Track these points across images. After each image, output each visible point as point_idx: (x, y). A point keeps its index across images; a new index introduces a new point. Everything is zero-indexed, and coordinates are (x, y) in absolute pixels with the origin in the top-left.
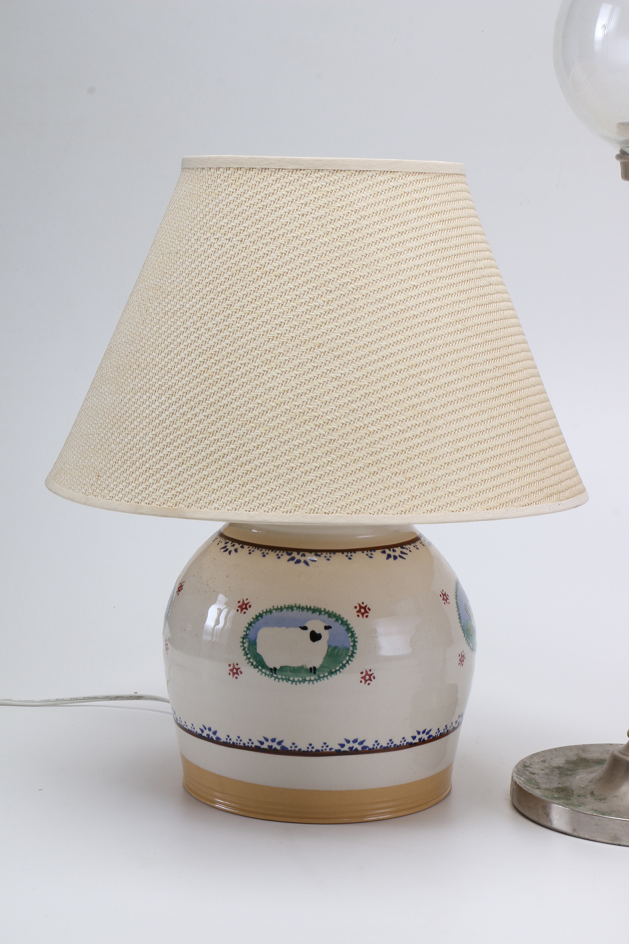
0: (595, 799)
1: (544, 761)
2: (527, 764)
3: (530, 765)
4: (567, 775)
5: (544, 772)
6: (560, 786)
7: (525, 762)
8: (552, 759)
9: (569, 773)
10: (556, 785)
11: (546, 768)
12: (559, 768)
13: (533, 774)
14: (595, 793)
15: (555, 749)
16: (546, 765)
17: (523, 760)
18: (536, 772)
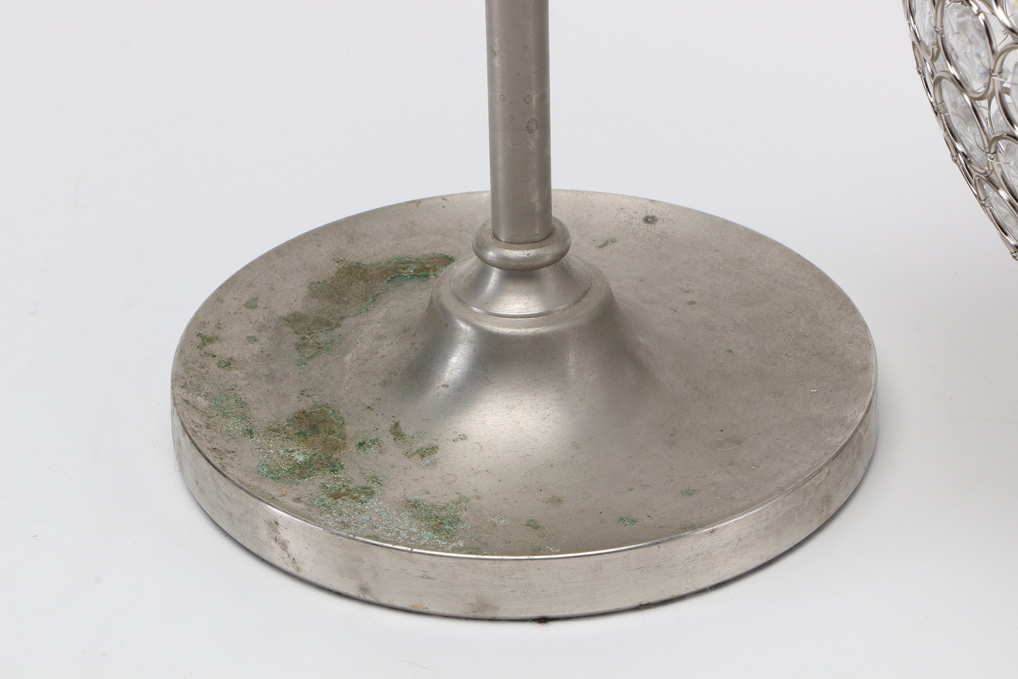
0: (409, 455)
1: (252, 305)
2: (208, 332)
3: (217, 332)
4: (320, 347)
5: (256, 348)
6: (305, 404)
7: (204, 324)
8: (272, 289)
9: (322, 337)
10: (293, 405)
11: (262, 328)
12: (294, 319)
13: (228, 364)
14: (405, 428)
15: (279, 251)
16: (258, 315)
17: (195, 318)
18: (235, 354)
